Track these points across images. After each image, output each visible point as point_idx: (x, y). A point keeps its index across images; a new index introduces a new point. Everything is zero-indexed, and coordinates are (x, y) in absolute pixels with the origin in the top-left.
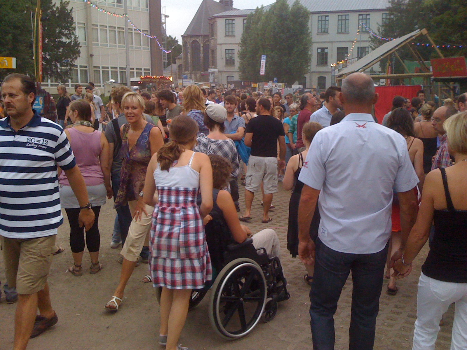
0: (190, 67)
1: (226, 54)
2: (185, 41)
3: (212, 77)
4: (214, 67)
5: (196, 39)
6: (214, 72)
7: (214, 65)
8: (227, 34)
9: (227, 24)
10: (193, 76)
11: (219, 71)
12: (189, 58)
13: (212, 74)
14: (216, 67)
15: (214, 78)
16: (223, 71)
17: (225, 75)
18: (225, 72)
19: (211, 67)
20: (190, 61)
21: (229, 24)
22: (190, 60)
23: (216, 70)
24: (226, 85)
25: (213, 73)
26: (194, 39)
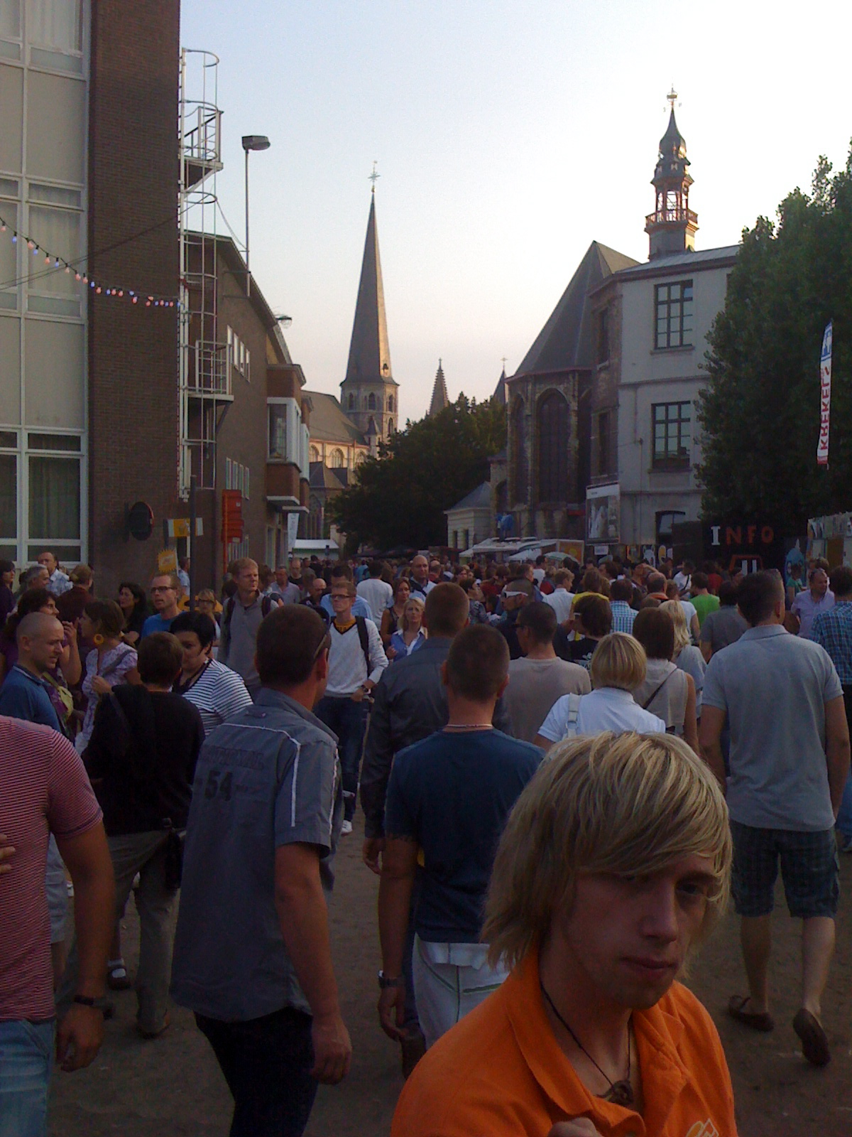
0: (529, 488)
1: (655, 422)
2: (519, 396)
3: (599, 517)
4: (608, 478)
5: (554, 386)
6: (606, 498)
7: (608, 470)
8: (662, 342)
9: (663, 303)
10: (540, 520)
11: (623, 494)
12: (529, 454)
13: (598, 509)
14: (612, 480)
15: (606, 524)
16: (641, 493)
17: (648, 510)
18: (649, 495)
19: (599, 480)
20: (530, 468)
21: (669, 302)
22: (530, 463)
23: (612, 491)
24: (649, 547)
25: (603, 501)
26: (548, 387)
